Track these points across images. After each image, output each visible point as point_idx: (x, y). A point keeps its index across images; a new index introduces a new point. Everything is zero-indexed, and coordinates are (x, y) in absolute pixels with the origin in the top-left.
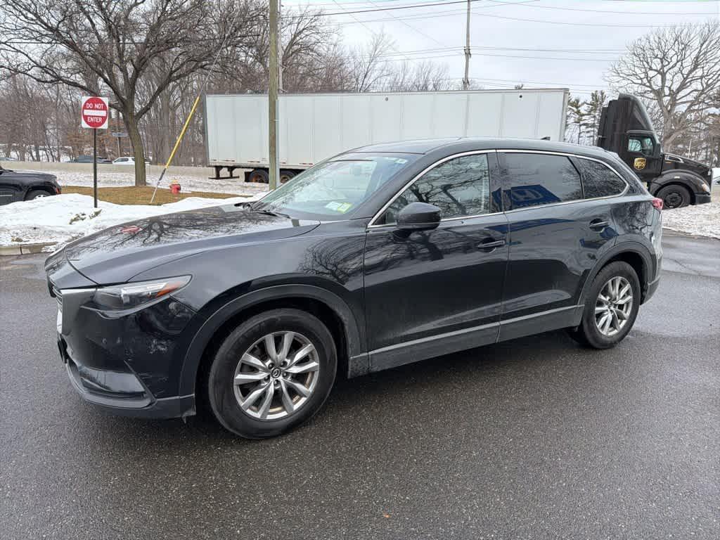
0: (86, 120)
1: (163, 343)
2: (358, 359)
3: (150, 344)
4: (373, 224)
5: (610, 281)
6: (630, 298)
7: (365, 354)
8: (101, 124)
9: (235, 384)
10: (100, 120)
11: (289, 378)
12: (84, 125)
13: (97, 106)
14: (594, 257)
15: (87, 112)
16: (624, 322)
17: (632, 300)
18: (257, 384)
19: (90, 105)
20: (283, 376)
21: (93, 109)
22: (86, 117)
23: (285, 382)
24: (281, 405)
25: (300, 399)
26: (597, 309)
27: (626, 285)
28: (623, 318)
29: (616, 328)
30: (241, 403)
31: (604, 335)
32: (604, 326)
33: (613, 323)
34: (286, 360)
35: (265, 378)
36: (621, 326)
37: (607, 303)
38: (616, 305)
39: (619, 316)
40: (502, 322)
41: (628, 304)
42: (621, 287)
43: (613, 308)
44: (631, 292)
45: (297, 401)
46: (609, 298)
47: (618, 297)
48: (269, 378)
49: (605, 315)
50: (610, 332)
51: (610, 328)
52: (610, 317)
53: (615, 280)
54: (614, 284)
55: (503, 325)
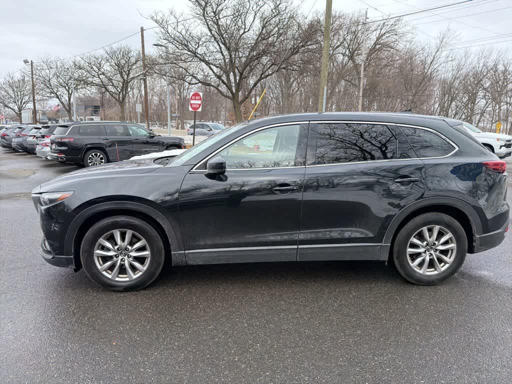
0: (191, 106)
1: (57, 226)
2: (177, 254)
3: (51, 226)
4: (195, 169)
5: (425, 229)
6: (453, 245)
7: (184, 252)
8: (198, 108)
9: (94, 255)
10: (198, 106)
11: (131, 259)
12: (190, 109)
13: (197, 98)
15: (192, 102)
16: (447, 266)
17: (456, 248)
18: (111, 258)
19: (193, 98)
20: (128, 257)
21: (195, 99)
22: (191, 104)
23: (128, 261)
24: (126, 274)
25: (138, 273)
26: (410, 250)
27: (447, 233)
28: (446, 263)
29: (436, 270)
30: (99, 267)
31: (420, 274)
32: (421, 265)
33: (431, 264)
34: (128, 247)
35: (116, 255)
36: (443, 269)
37: (423, 247)
38: (436, 250)
39: (441, 261)
40: (300, 247)
41: (452, 250)
42: (441, 234)
43: (432, 252)
44: (454, 239)
45: (137, 274)
46: (425, 243)
47: (437, 243)
48: (119, 256)
49: (422, 256)
50: (427, 272)
51: (428, 268)
52: (428, 259)
53: (433, 228)
54: (430, 230)
55: (300, 248)
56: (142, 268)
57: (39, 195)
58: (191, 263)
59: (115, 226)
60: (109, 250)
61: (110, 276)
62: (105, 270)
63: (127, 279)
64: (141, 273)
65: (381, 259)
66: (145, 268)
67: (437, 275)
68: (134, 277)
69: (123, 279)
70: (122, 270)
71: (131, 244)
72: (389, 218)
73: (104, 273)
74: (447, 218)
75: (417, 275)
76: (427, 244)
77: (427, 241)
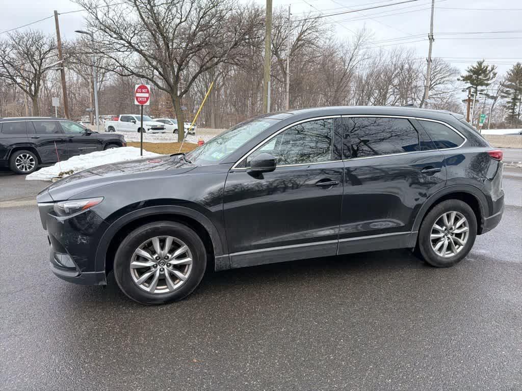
0: (137, 100)
1: (84, 238)
2: (221, 258)
3: (77, 238)
4: (235, 168)
5: (445, 215)
6: (466, 229)
7: (227, 255)
8: (145, 102)
9: (130, 267)
10: (145, 99)
11: (171, 267)
12: (136, 103)
13: (143, 90)
14: (424, 195)
15: (138, 95)
16: (461, 247)
17: (468, 230)
18: (148, 269)
19: (139, 90)
20: (167, 266)
21: (142, 92)
22: (137, 98)
23: (168, 270)
24: (166, 285)
25: (179, 282)
26: (433, 236)
27: (461, 218)
28: (460, 245)
29: (453, 252)
30: (136, 280)
31: (440, 257)
32: (440, 249)
33: (449, 248)
34: (168, 255)
35: (153, 266)
36: (459, 251)
37: (443, 232)
38: (453, 234)
39: (456, 243)
40: (340, 240)
41: (465, 233)
42: (456, 220)
43: (449, 236)
44: (467, 224)
45: (177, 283)
46: (444, 228)
47: (453, 227)
48: (157, 266)
49: (441, 241)
50: (447, 254)
51: (447, 251)
52: (446, 243)
53: (450, 214)
54: (449, 217)
55: (341, 242)
56: (184, 276)
57: (52, 204)
58: (235, 266)
59: (154, 233)
60: (146, 260)
61: (148, 290)
62: (142, 284)
63: (167, 290)
64: (181, 282)
65: (410, 246)
66: (187, 276)
67: (454, 256)
68: (175, 287)
69: (162, 291)
70: (162, 281)
71: (172, 251)
72: (418, 206)
73: (142, 286)
74: (462, 204)
75: (438, 258)
76: (446, 229)
77: (446, 226)
